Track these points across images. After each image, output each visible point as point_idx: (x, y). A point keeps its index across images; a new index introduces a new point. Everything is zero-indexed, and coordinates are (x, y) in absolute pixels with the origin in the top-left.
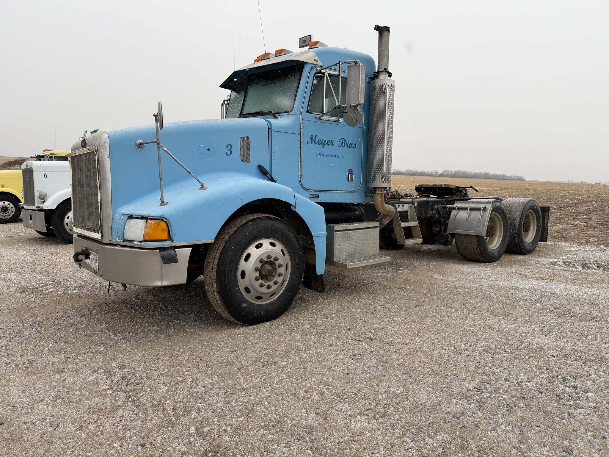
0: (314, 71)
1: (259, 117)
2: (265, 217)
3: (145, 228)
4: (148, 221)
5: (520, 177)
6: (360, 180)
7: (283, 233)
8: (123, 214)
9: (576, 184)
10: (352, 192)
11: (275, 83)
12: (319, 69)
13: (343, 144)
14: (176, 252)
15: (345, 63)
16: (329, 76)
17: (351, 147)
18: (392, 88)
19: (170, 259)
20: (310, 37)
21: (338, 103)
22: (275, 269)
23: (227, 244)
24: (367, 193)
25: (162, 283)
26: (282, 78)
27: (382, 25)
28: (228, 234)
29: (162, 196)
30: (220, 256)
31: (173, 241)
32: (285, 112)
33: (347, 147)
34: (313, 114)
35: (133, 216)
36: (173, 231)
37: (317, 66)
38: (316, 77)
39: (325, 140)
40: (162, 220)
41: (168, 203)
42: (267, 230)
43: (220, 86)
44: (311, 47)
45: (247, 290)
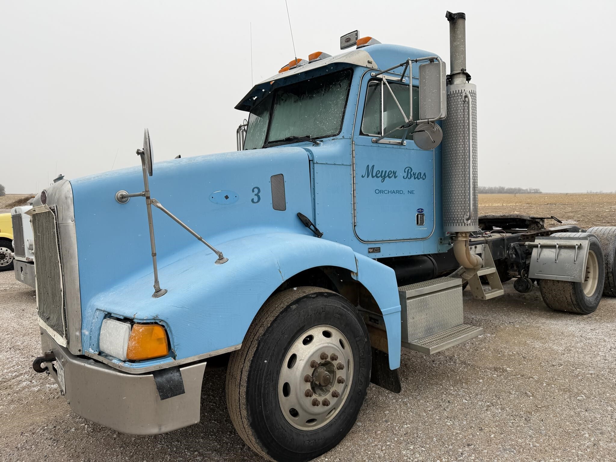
0: (368, 77)
1: (291, 145)
2: (315, 293)
3: (130, 338)
4: (134, 326)
5: (536, 189)
6: (433, 222)
7: (341, 315)
8: (97, 309)
9: (596, 194)
10: (423, 239)
11: (313, 97)
12: (374, 74)
13: (409, 174)
14: (181, 375)
15: (416, 61)
16: (388, 84)
17: (419, 177)
18: (473, 94)
19: (171, 389)
20: (356, 33)
21: (408, 118)
22: (332, 372)
23: (261, 346)
24: (443, 239)
25: (160, 429)
26: (322, 90)
27: (454, 12)
28: (262, 329)
29: (156, 281)
30: (251, 367)
31: (176, 358)
32: (329, 136)
33: (415, 178)
34: (368, 135)
35: (112, 315)
36: (175, 340)
37: (372, 70)
38: (370, 86)
39: (386, 171)
40: (156, 323)
41: (166, 291)
42: (319, 313)
43: (235, 108)
44: (360, 46)
45: (294, 413)
